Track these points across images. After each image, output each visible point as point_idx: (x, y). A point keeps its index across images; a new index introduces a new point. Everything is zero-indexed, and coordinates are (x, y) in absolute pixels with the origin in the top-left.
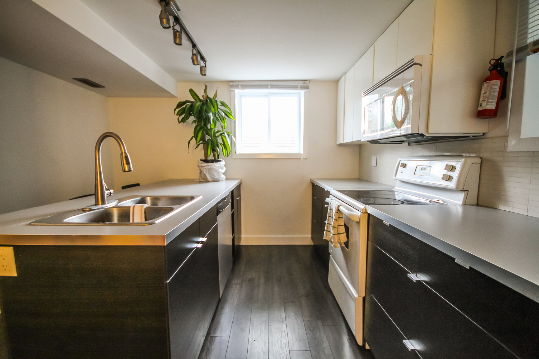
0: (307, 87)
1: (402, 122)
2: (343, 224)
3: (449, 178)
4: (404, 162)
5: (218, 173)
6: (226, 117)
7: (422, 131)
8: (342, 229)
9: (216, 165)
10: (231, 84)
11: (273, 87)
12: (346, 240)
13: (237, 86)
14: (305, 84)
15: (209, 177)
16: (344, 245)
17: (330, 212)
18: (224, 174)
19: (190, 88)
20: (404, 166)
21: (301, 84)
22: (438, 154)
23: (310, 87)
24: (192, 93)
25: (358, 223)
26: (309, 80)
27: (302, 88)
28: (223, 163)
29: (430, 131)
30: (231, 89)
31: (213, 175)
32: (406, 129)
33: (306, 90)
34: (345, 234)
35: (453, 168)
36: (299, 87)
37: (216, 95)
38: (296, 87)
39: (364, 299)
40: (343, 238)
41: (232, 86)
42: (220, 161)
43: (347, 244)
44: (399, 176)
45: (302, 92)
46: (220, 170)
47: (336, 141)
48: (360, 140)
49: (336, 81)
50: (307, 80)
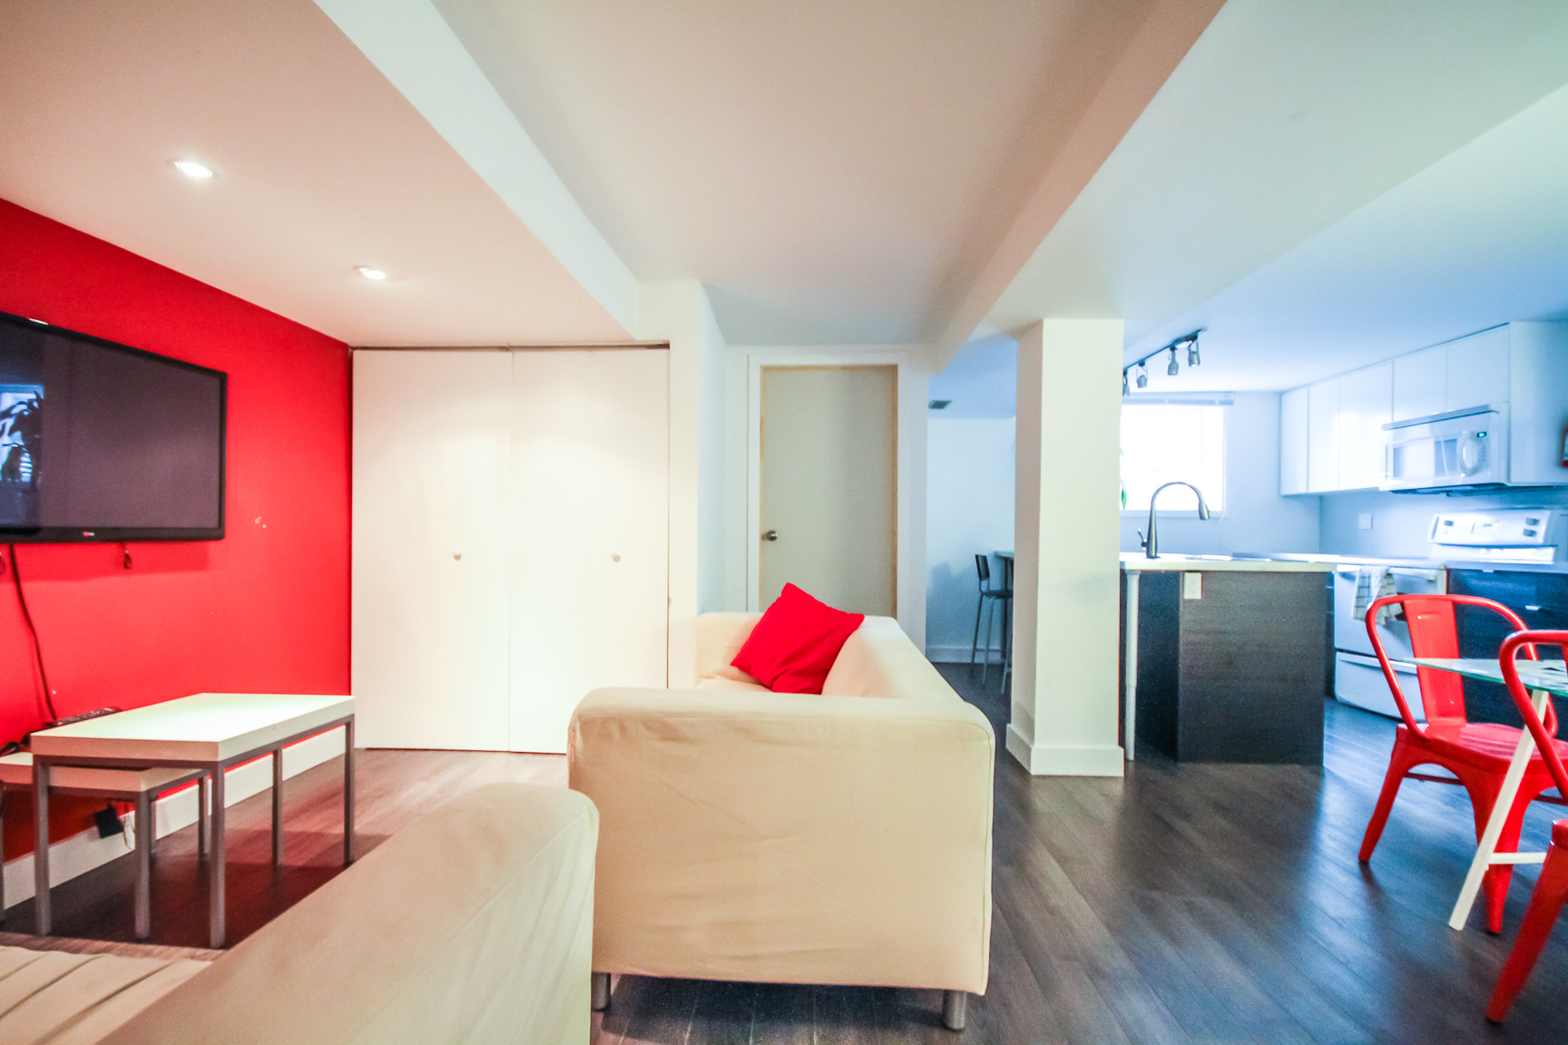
0: (1230, 403)
3: (1532, 534)
4: (1449, 518)
11: (1172, 402)
12: (1399, 611)
14: (1226, 399)
16: (1394, 619)
20: (1450, 523)
21: (1221, 398)
22: (1504, 506)
23: (1234, 403)
25: (1432, 581)
26: (1234, 392)
27: (1223, 403)
33: (1228, 407)
35: (1535, 522)
36: (1217, 402)
38: (1211, 403)
43: (1402, 616)
44: (1440, 537)
45: (1220, 411)
47: (1279, 493)
48: (1377, 488)
49: (1280, 395)
50: (1230, 392)
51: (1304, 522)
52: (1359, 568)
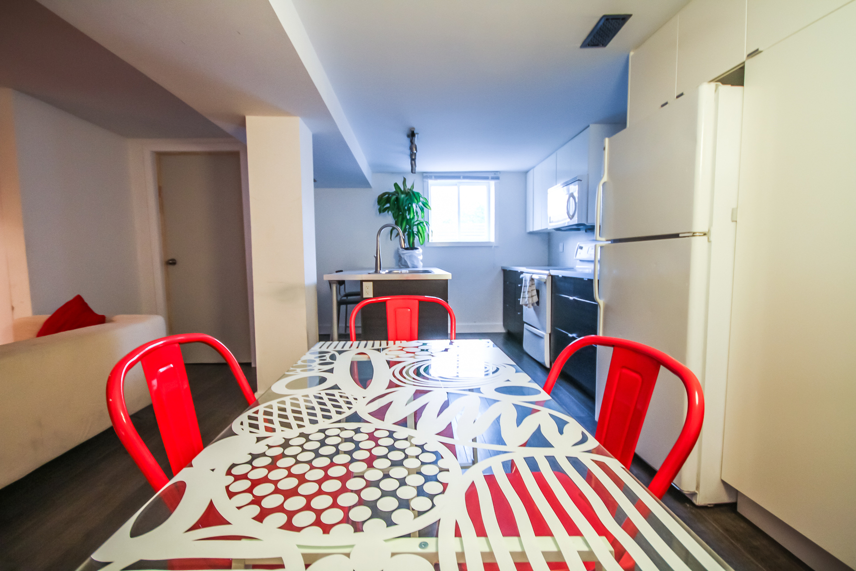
0: (498, 178)
1: (573, 216)
2: (535, 288)
4: (581, 245)
5: (418, 259)
6: (425, 208)
7: (584, 222)
8: (535, 293)
9: (416, 251)
10: (425, 175)
11: (465, 178)
12: (537, 300)
13: (431, 177)
14: (495, 176)
15: (409, 264)
16: (536, 305)
17: (525, 283)
18: (422, 261)
19: (395, 182)
20: (581, 248)
21: (493, 175)
23: (500, 178)
24: (396, 186)
25: (545, 283)
26: (500, 172)
27: (493, 178)
28: (420, 251)
29: (589, 222)
30: (425, 180)
31: (413, 261)
32: (575, 221)
33: (497, 181)
34: (536, 296)
36: (490, 178)
37: (413, 186)
38: (486, 178)
39: (550, 335)
40: (535, 299)
41: (427, 177)
42: (417, 249)
43: (538, 303)
45: (492, 183)
46: (419, 257)
47: (526, 229)
48: (547, 229)
49: (526, 173)
50: (497, 172)
51: (539, 247)
52: (530, 275)
